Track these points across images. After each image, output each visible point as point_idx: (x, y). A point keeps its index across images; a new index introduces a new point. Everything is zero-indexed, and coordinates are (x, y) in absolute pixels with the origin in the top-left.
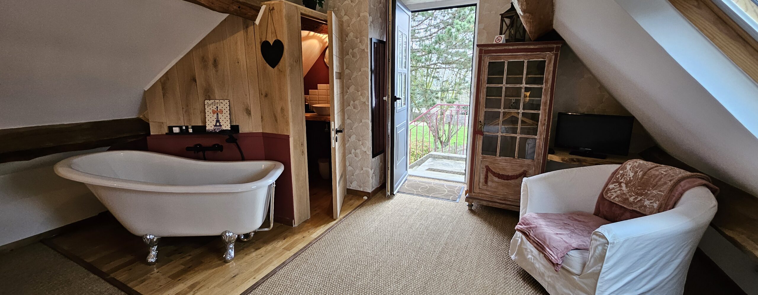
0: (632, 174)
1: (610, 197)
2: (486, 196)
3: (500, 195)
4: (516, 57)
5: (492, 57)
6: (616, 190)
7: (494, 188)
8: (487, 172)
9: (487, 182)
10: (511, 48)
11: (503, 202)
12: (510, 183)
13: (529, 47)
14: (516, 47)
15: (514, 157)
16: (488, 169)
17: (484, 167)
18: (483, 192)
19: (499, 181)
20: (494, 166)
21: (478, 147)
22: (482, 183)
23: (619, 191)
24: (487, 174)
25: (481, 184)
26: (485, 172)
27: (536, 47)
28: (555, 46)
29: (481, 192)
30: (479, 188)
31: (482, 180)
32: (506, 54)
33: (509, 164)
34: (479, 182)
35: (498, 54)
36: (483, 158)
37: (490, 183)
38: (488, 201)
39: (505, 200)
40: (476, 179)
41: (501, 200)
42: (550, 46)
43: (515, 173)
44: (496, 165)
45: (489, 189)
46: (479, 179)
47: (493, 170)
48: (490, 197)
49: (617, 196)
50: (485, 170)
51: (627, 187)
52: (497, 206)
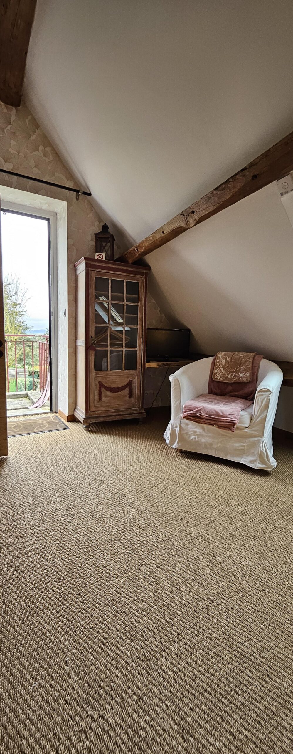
0: (224, 361)
1: (217, 379)
2: (102, 412)
3: (113, 407)
4: (117, 276)
5: (98, 273)
6: (219, 373)
7: (108, 403)
8: (100, 388)
9: (101, 398)
10: (114, 266)
11: (117, 414)
12: (120, 395)
13: (127, 269)
14: (117, 267)
15: (122, 369)
16: (101, 385)
17: (98, 384)
18: (98, 409)
19: (111, 395)
20: (106, 381)
21: (91, 363)
22: (97, 400)
23: (221, 374)
24: (101, 390)
25: (96, 402)
26: (98, 388)
27: (133, 270)
28: (145, 271)
29: (96, 409)
30: (95, 406)
31: (96, 397)
32: (110, 272)
33: (118, 376)
34: (94, 400)
35: (103, 271)
36: (97, 374)
37: (103, 399)
38: (105, 416)
39: (118, 411)
40: (91, 397)
41: (115, 412)
42: (142, 271)
43: (123, 384)
44: (108, 379)
45: (104, 404)
46: (94, 396)
47: (106, 385)
48: (106, 413)
49: (221, 377)
50: (98, 386)
51: (224, 369)
52: (113, 419)
